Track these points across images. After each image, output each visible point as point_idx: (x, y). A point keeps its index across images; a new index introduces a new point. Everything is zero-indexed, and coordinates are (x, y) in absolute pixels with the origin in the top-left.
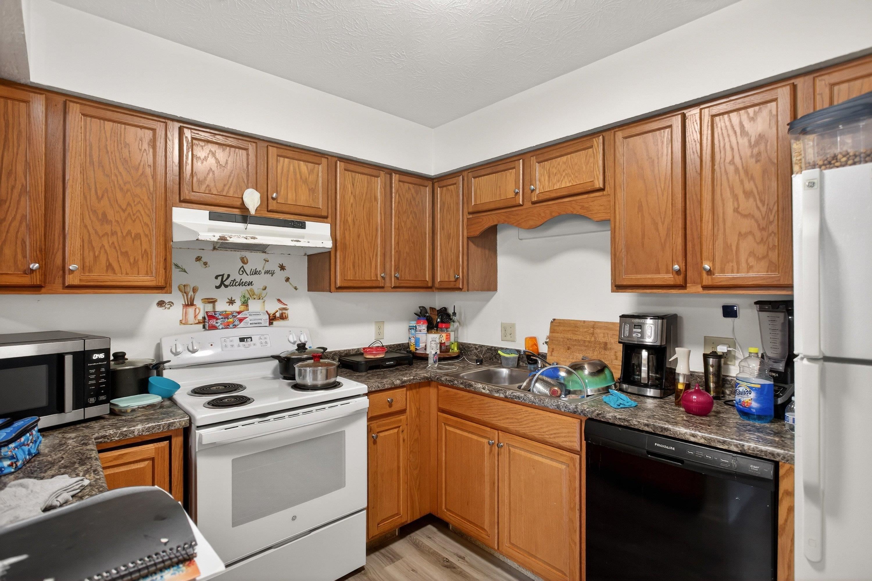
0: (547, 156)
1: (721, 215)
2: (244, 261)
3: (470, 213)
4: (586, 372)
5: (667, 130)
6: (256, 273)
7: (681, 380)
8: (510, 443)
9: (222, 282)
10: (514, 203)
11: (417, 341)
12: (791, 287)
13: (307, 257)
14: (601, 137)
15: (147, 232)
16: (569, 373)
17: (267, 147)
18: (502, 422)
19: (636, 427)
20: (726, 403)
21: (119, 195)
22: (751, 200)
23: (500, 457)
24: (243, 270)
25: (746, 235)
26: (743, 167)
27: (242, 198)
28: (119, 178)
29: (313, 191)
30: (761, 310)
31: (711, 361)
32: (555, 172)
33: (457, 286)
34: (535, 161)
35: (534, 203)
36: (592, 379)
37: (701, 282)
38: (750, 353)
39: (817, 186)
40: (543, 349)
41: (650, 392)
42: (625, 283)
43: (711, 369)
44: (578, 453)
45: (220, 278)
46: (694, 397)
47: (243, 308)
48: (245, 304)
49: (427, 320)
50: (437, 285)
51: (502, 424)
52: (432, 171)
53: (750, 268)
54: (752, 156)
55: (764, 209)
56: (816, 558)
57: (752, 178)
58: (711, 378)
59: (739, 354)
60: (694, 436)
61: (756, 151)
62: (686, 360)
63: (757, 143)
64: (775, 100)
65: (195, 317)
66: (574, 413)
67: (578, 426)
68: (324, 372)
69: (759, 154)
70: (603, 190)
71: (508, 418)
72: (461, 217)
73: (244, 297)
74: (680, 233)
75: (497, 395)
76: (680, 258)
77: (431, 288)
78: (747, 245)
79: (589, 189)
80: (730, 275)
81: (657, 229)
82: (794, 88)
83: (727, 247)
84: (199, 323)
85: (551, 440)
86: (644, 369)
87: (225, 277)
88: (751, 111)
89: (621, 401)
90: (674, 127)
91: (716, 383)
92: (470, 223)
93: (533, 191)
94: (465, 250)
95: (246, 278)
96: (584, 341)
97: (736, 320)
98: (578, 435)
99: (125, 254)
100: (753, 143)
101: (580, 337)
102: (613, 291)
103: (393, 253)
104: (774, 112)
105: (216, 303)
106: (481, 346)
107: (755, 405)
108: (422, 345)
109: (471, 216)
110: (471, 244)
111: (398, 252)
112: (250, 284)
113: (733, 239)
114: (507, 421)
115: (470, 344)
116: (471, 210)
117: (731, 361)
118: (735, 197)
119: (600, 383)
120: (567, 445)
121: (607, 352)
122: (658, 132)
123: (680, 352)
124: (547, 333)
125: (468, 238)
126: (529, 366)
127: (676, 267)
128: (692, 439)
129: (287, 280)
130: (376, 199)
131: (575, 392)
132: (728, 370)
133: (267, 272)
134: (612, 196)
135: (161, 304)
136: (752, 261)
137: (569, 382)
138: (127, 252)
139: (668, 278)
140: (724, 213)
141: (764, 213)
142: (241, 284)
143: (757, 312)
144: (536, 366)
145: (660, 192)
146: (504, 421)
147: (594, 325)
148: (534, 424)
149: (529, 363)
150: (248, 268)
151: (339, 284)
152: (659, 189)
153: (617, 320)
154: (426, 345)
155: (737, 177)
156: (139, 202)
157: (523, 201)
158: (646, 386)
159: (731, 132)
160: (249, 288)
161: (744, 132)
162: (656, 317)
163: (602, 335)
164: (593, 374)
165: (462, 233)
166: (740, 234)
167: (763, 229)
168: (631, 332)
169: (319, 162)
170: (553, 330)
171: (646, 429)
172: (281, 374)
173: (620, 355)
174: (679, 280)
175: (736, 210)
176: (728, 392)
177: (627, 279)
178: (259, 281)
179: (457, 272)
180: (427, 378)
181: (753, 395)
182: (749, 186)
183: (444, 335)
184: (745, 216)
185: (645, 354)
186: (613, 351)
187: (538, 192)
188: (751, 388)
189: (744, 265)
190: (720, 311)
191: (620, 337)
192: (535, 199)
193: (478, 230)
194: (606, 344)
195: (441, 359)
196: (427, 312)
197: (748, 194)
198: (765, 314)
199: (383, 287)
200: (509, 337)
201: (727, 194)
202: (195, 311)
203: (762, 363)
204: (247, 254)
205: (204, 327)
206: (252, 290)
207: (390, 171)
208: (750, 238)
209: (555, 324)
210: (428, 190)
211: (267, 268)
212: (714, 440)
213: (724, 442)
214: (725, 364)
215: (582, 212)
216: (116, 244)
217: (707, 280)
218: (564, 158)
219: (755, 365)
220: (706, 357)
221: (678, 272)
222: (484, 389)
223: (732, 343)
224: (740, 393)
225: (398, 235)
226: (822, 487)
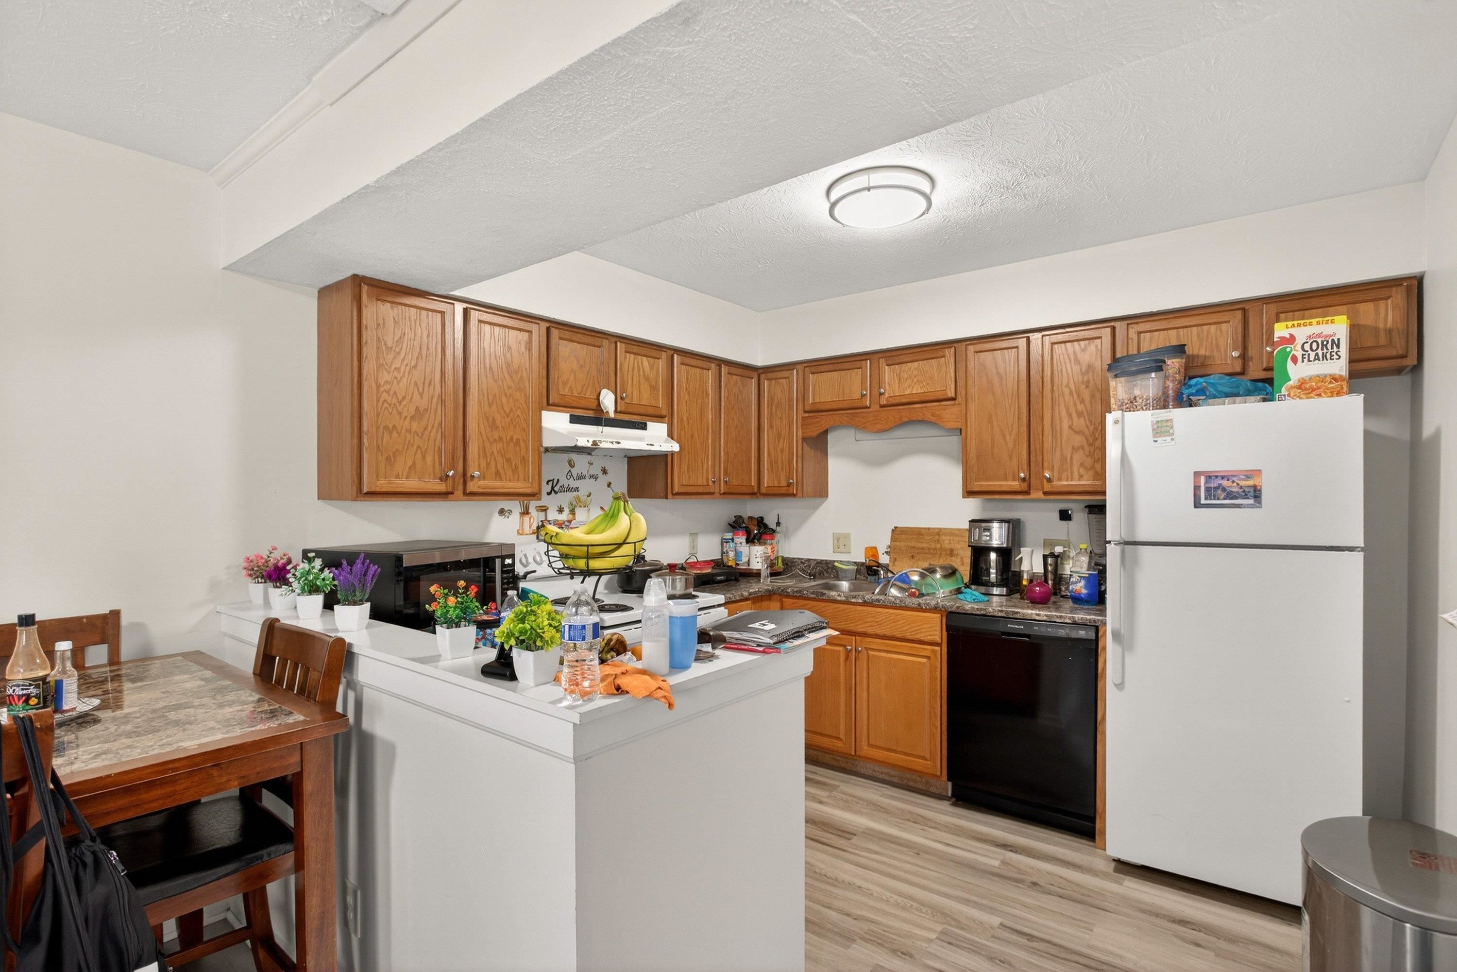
0: (897, 360)
1: (1059, 431)
2: (571, 464)
3: (805, 412)
4: (938, 576)
5: (1014, 350)
6: (581, 477)
7: (1025, 576)
8: (868, 646)
9: (553, 488)
10: (860, 405)
11: (738, 554)
12: (1104, 493)
13: (626, 459)
14: (953, 350)
15: (525, 438)
16: (922, 576)
17: (616, 343)
18: (859, 626)
19: (991, 614)
20: (1063, 596)
21: (504, 399)
22: (1082, 419)
23: (857, 662)
24: (570, 475)
25: (1078, 448)
26: (1076, 391)
27: (598, 399)
28: (504, 382)
29: (653, 388)
30: (1090, 513)
31: (1050, 560)
32: (906, 376)
33: (791, 492)
34: (884, 364)
35: (882, 406)
36: (944, 581)
37: (1043, 488)
38: (1081, 549)
39: (1120, 423)
40: (884, 559)
41: (996, 591)
42: (976, 489)
43: (1050, 568)
44: (939, 645)
45: (550, 483)
46: (1038, 588)
47: (571, 517)
48: (573, 512)
49: (747, 531)
50: (763, 491)
51: (860, 629)
52: (760, 361)
53: (1081, 477)
54: (1083, 382)
55: (1091, 428)
56: (1118, 682)
57: (1082, 401)
58: (1050, 576)
59: (1073, 553)
60: (1038, 615)
61: (1086, 378)
62: (1030, 557)
63: (1087, 372)
64: (1100, 338)
65: (530, 527)
66: (935, 609)
67: (939, 620)
68: (684, 580)
69: (1088, 382)
70: (953, 399)
71: (866, 622)
72: (797, 415)
73: (572, 505)
74: (1025, 445)
75: (853, 600)
76: (1025, 467)
77: (753, 494)
78: (1079, 457)
79: (942, 397)
80: (1065, 483)
81: (1005, 439)
82: (1114, 329)
83: (1063, 459)
84: (534, 533)
85: (910, 637)
86: (993, 571)
87: (555, 482)
88: (1082, 343)
89: (975, 597)
90: (1020, 348)
91: (1054, 580)
92: (805, 423)
93: (881, 394)
94: (800, 452)
95: (573, 484)
96: (929, 549)
97: (1070, 523)
98: (939, 628)
99: (509, 460)
100: (1083, 370)
101: (925, 545)
102: (963, 497)
103: (722, 454)
104: (1099, 347)
105: (548, 511)
106: (809, 560)
107: (1084, 591)
108: (745, 559)
109: (807, 415)
110: (806, 446)
111: (727, 454)
112: (577, 489)
113: (1068, 453)
114: (867, 625)
115: (794, 558)
116: (807, 409)
117: (1066, 560)
118: (1070, 415)
119: (950, 585)
120: (929, 638)
121: (953, 558)
122: (1006, 351)
123: (1025, 552)
124: (888, 542)
125: (803, 439)
126: (869, 578)
127: (1022, 475)
128: (1037, 618)
129: (609, 485)
130: (707, 395)
131: (928, 595)
132: (1063, 569)
133: (591, 477)
134: (963, 406)
135: (502, 512)
136: (1082, 471)
137: (921, 586)
138: (510, 459)
139: (1015, 485)
140: (1061, 429)
141: (1091, 431)
142: (569, 490)
143: (1086, 515)
144: (876, 577)
145: (1007, 406)
146: (862, 626)
147: (939, 532)
148: (894, 624)
149: (869, 574)
150: (575, 472)
151: (676, 490)
152: (1007, 404)
153: (966, 526)
154: (749, 561)
155: (1071, 400)
156: (519, 407)
157: (870, 404)
158: (993, 585)
159: (1067, 361)
160: (575, 493)
161: (1078, 362)
162: (1002, 521)
163: (947, 542)
164: (945, 577)
165: (797, 433)
166: (1073, 447)
167: (1090, 445)
168: (980, 536)
169: (659, 357)
170: (893, 539)
171: (1000, 614)
172: (620, 587)
173: (968, 560)
174: (1024, 487)
175: (1070, 427)
176: (1063, 589)
177: (977, 486)
178: (585, 486)
179: (789, 476)
180: (768, 591)
181: (1082, 583)
182: (1080, 407)
183: (769, 547)
184: (1077, 433)
185: (993, 556)
186: (959, 557)
187: (887, 396)
188: (1081, 577)
189: (1076, 474)
190: (1057, 515)
191: (970, 541)
192: (884, 401)
193: (814, 432)
194: (952, 550)
195: (773, 574)
196: (743, 522)
197: (1080, 414)
198: (1092, 516)
199: (713, 493)
200: (842, 548)
201: (1064, 413)
202: (530, 519)
203: (1090, 558)
204: (574, 456)
205: (538, 538)
206: (578, 498)
207: (720, 362)
208: (1081, 452)
209: (897, 533)
210: (754, 382)
211: (592, 472)
212: (1053, 616)
213: (1061, 617)
214: (1062, 564)
215: (933, 419)
216: (502, 450)
217: (1047, 487)
218: (915, 364)
219: (1084, 559)
220: (1045, 557)
221: (1024, 480)
222: (839, 595)
223: (1066, 544)
224: (1073, 583)
225: (727, 434)
226: (1122, 632)
